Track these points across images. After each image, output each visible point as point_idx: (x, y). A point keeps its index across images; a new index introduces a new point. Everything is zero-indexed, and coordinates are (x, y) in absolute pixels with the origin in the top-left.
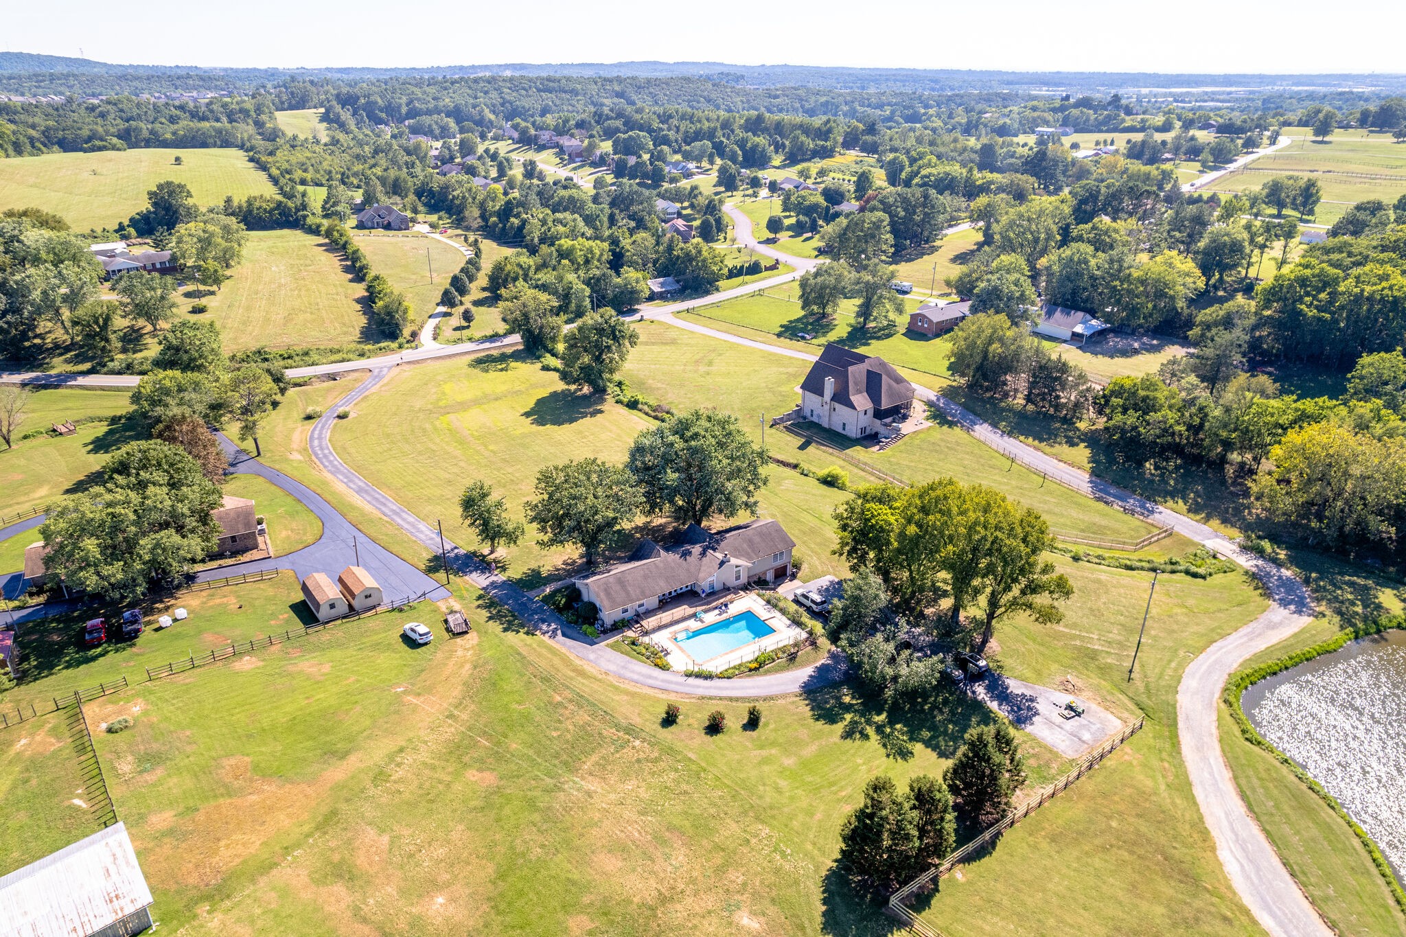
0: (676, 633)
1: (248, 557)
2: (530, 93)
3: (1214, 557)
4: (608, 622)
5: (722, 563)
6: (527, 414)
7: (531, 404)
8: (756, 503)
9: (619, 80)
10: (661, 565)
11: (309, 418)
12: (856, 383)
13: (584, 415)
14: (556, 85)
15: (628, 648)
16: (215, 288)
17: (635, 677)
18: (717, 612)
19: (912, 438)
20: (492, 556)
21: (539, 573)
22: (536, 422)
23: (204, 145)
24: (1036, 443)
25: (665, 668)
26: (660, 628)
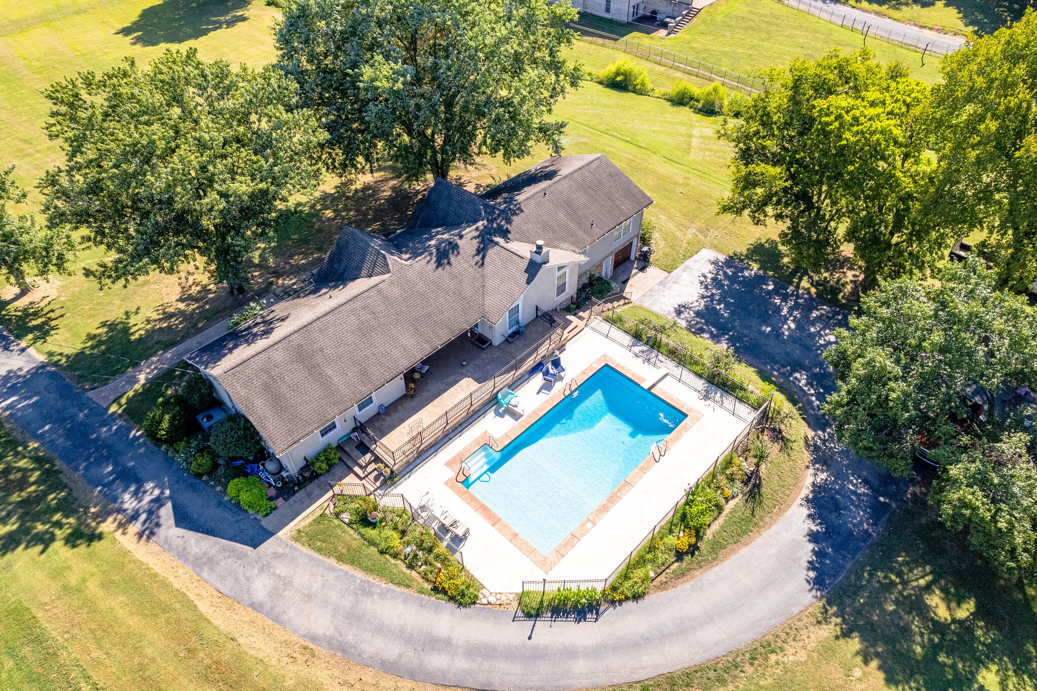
0: (461, 459)
4: (292, 464)
5: (533, 269)
6: (126, 31)
7: (133, 15)
8: (560, 127)
10: (396, 291)
13: (218, 26)
15: (352, 536)
17: (391, 650)
18: (538, 379)
19: (712, 13)
20: (22, 303)
21: (126, 330)
22: (138, 40)
24: (875, 7)
25: (465, 600)
26: (421, 453)
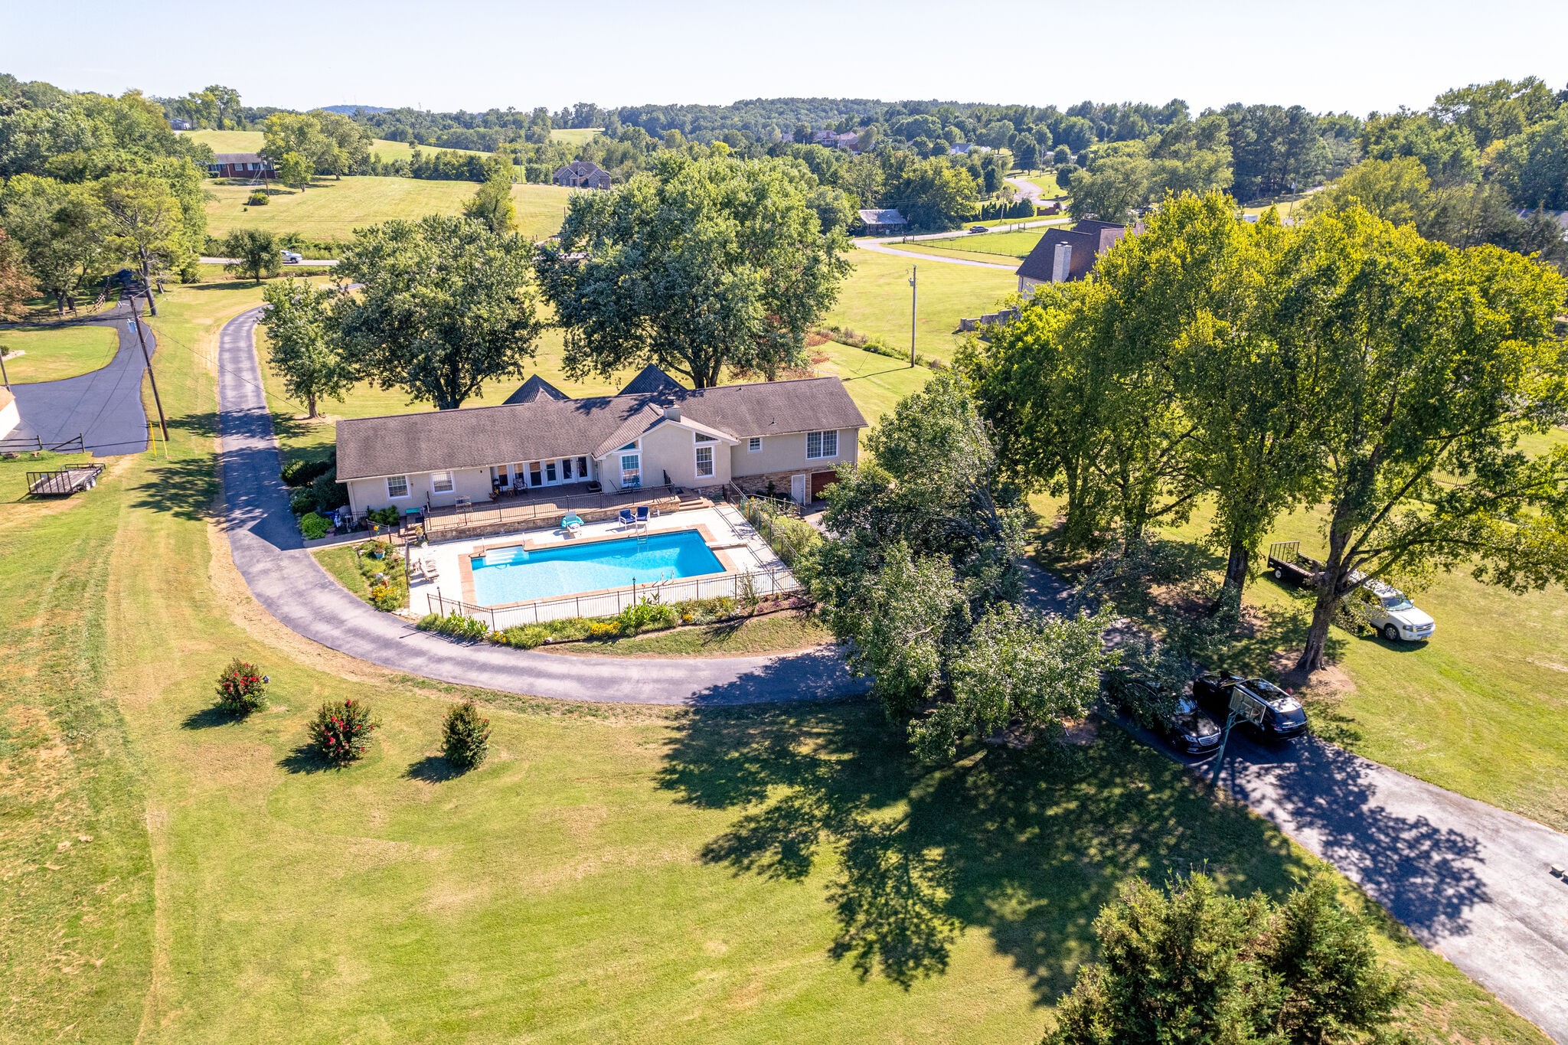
4: (355, 511)
5: (658, 422)
16: (295, 190)
18: (616, 523)
25: (383, 606)
26: (462, 535)
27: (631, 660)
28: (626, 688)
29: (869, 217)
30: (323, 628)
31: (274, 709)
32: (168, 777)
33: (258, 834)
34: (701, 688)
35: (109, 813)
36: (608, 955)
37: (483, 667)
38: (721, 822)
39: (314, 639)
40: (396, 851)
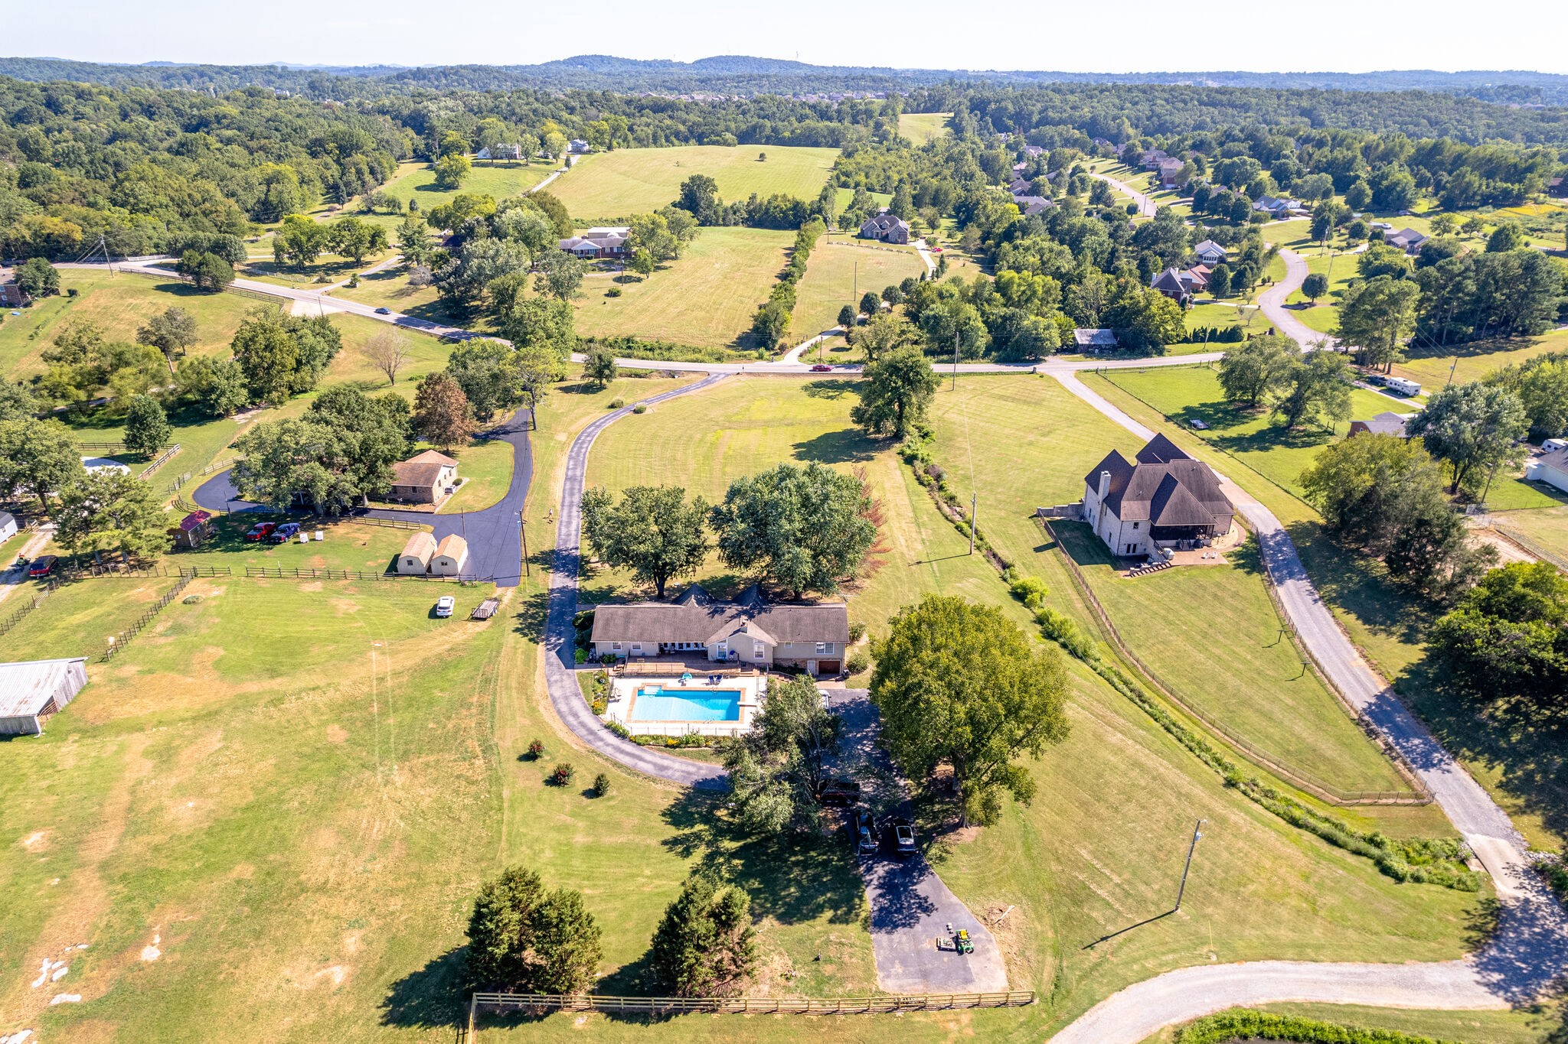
0: (645, 685)
1: (420, 508)
2: (1190, 105)
3: (1463, 862)
4: (598, 652)
6: (798, 446)
9: (1313, 93)
10: (684, 615)
11: (612, 406)
12: (1140, 486)
13: (850, 459)
14: (1224, 98)
15: (590, 683)
16: (642, 276)
18: (707, 680)
19: (1177, 572)
21: (612, 591)
23: (816, 144)
25: (596, 712)
26: (639, 675)
27: (679, 759)
28: (670, 772)
29: (1082, 336)
30: (571, 719)
31: (547, 758)
32: (510, 779)
33: (533, 806)
34: (698, 777)
35: (494, 789)
36: (616, 866)
37: (622, 752)
38: (673, 832)
39: (567, 724)
40: (569, 820)
